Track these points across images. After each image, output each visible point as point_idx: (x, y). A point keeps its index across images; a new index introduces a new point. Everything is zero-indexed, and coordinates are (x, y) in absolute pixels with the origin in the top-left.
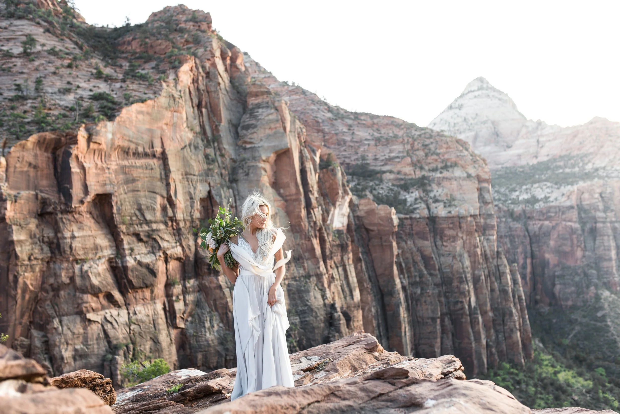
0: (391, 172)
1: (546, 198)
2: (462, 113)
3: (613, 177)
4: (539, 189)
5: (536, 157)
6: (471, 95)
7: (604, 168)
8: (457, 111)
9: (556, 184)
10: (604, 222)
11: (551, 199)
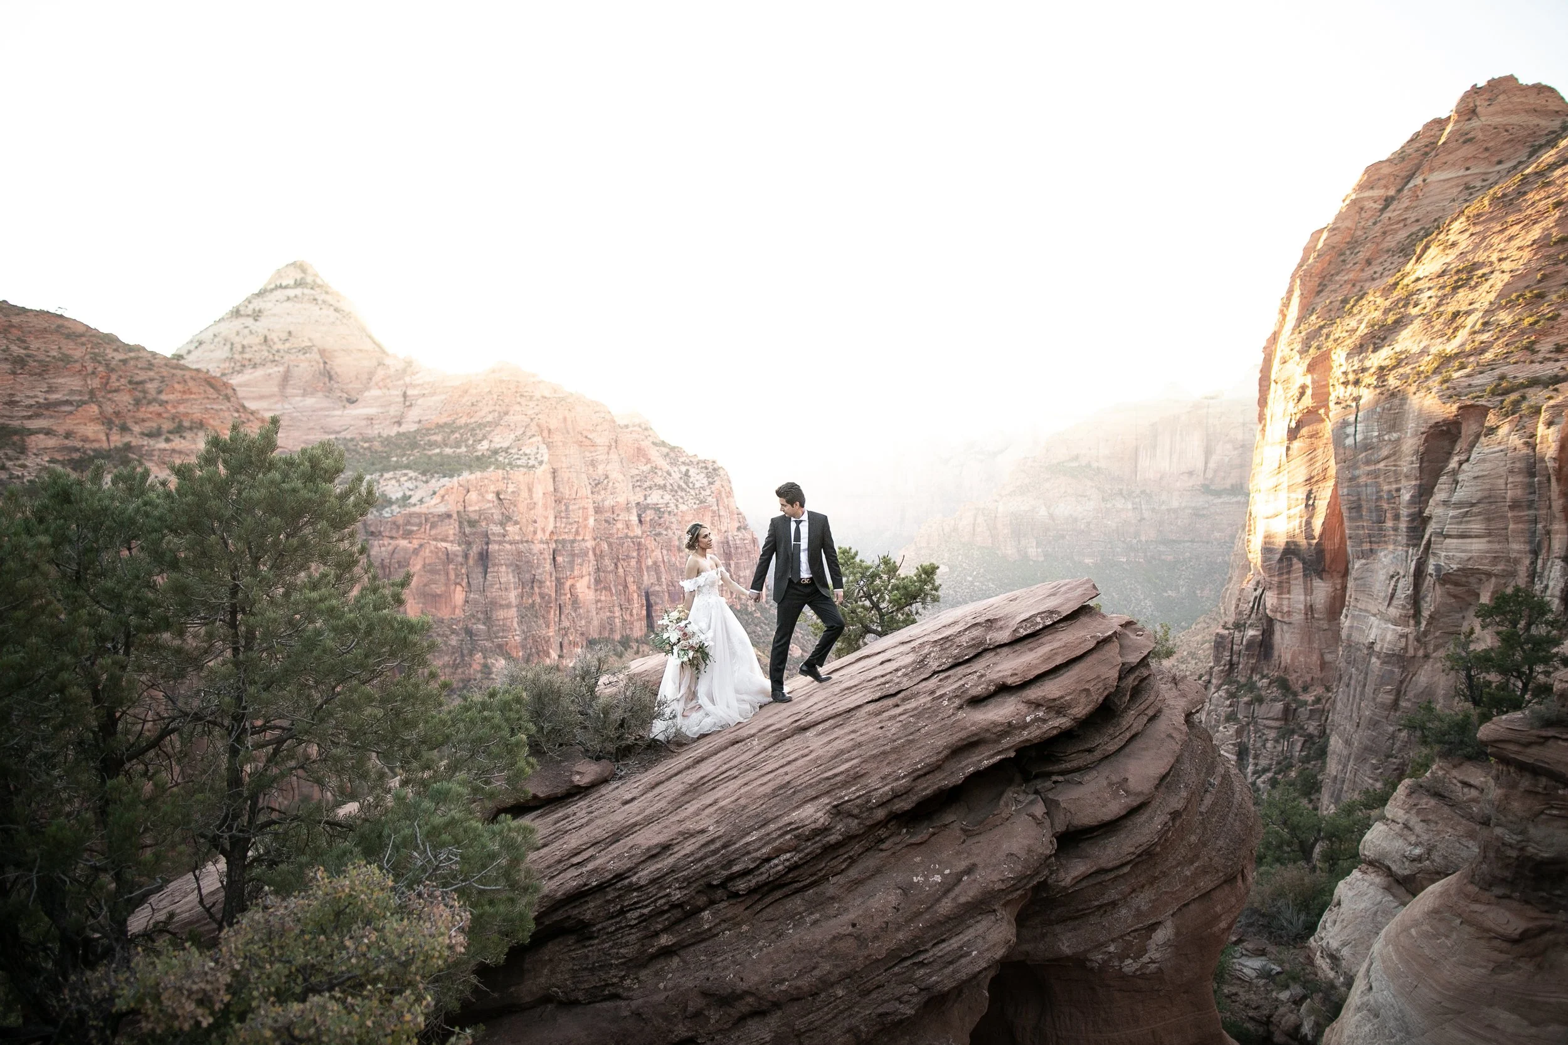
0: (48, 432)
1: (406, 498)
2: (260, 327)
3: (519, 466)
4: (393, 482)
5: (399, 423)
6: (279, 294)
7: (506, 451)
8: (250, 322)
9: (424, 473)
10: (500, 543)
11: (413, 500)
